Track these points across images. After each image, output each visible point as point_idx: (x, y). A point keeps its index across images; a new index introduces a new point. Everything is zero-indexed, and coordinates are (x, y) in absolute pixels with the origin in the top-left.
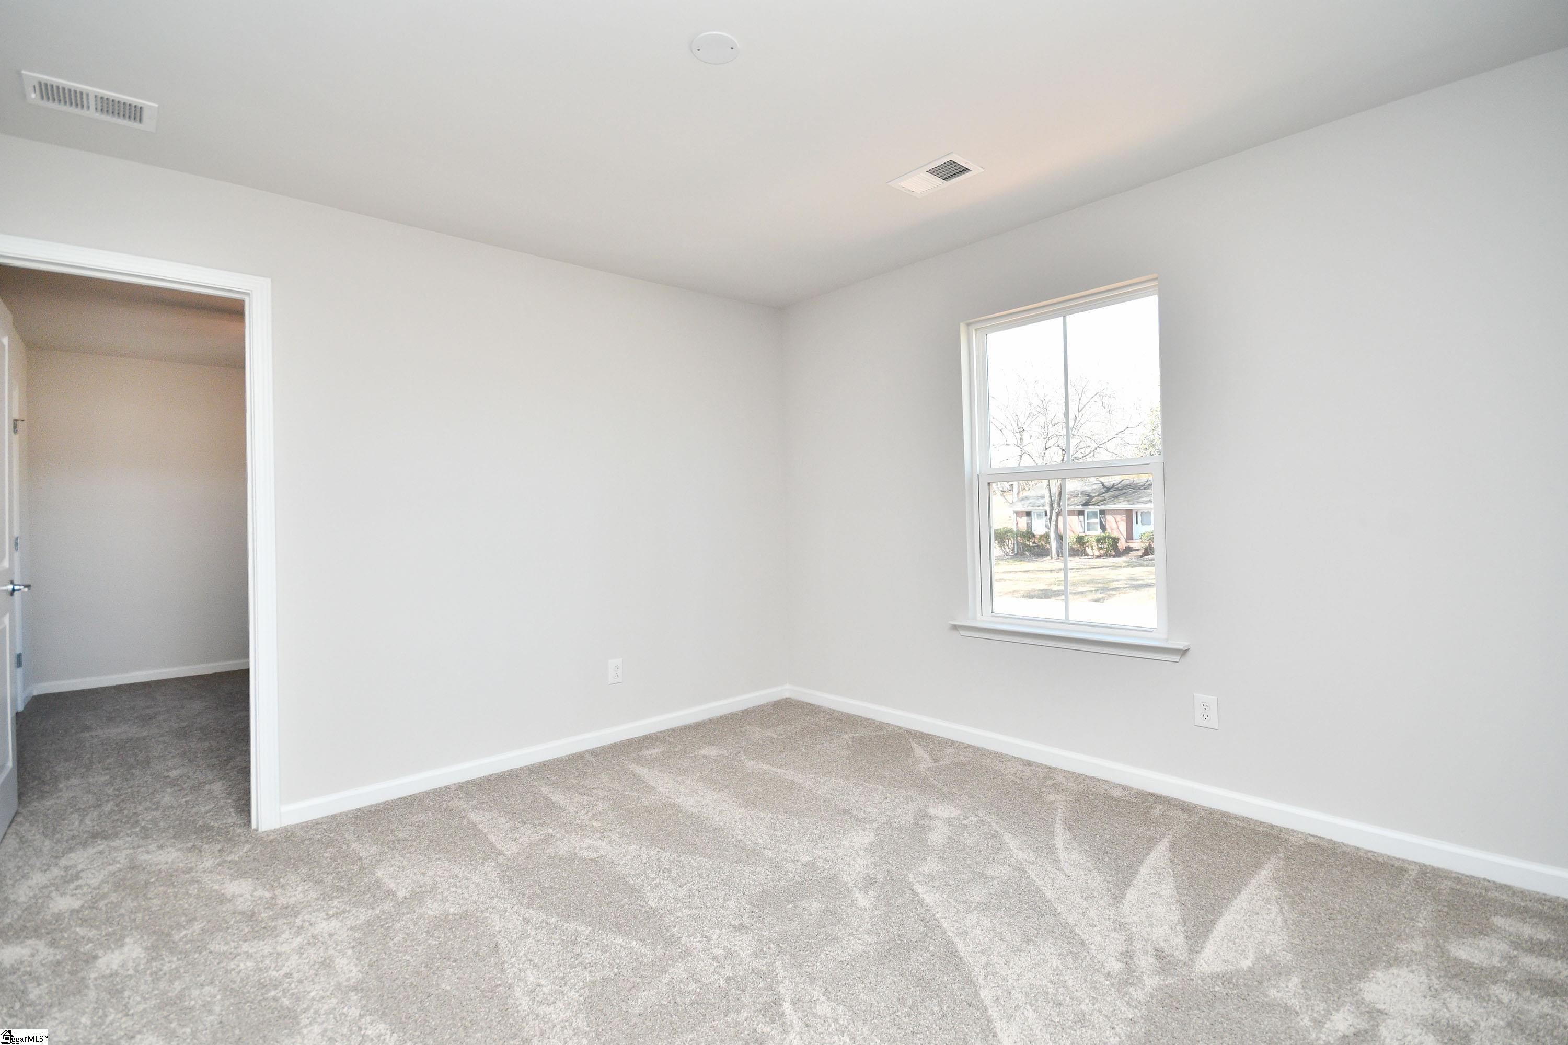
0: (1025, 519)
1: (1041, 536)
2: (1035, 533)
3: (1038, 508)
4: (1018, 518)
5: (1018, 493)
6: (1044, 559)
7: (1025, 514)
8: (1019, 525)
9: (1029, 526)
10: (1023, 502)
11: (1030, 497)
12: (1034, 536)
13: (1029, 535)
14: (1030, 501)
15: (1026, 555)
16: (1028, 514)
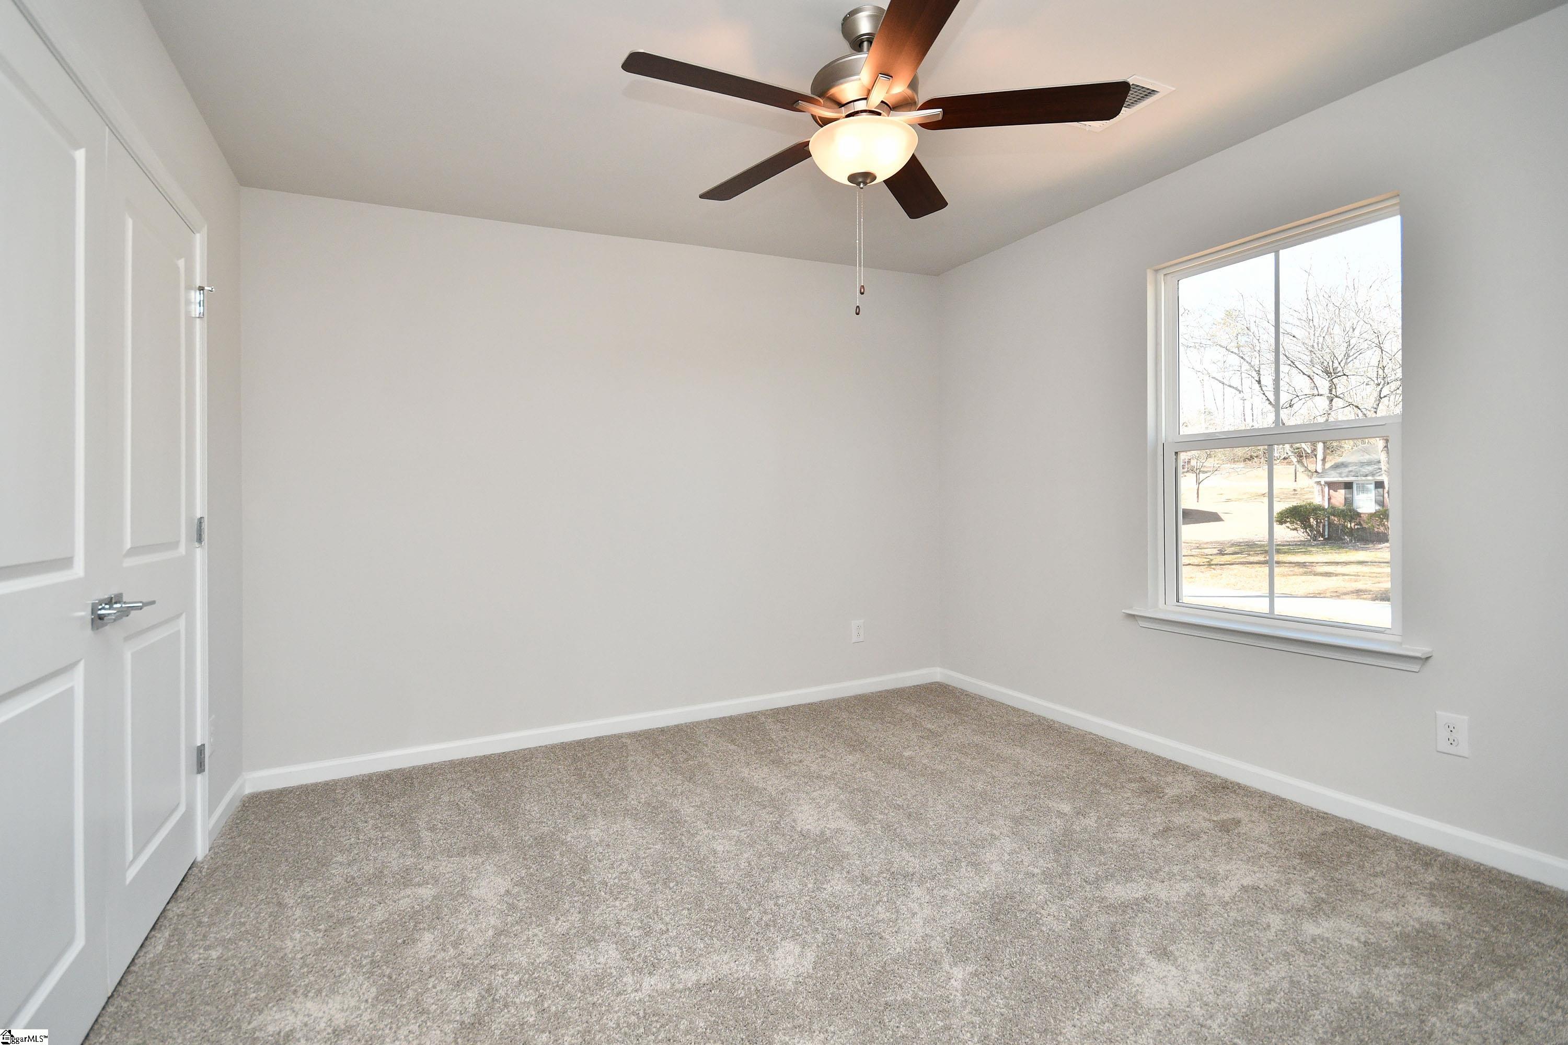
0: (1342, 493)
1: (1371, 516)
2: (1360, 511)
3: (1364, 478)
4: (1331, 491)
5: (1324, 460)
6: (1380, 546)
7: (1343, 486)
8: (1333, 501)
9: (1349, 502)
10: (1339, 471)
11: (1350, 463)
12: (1359, 515)
13: (1350, 513)
14: (1350, 469)
15: (1345, 539)
16: (1348, 486)
